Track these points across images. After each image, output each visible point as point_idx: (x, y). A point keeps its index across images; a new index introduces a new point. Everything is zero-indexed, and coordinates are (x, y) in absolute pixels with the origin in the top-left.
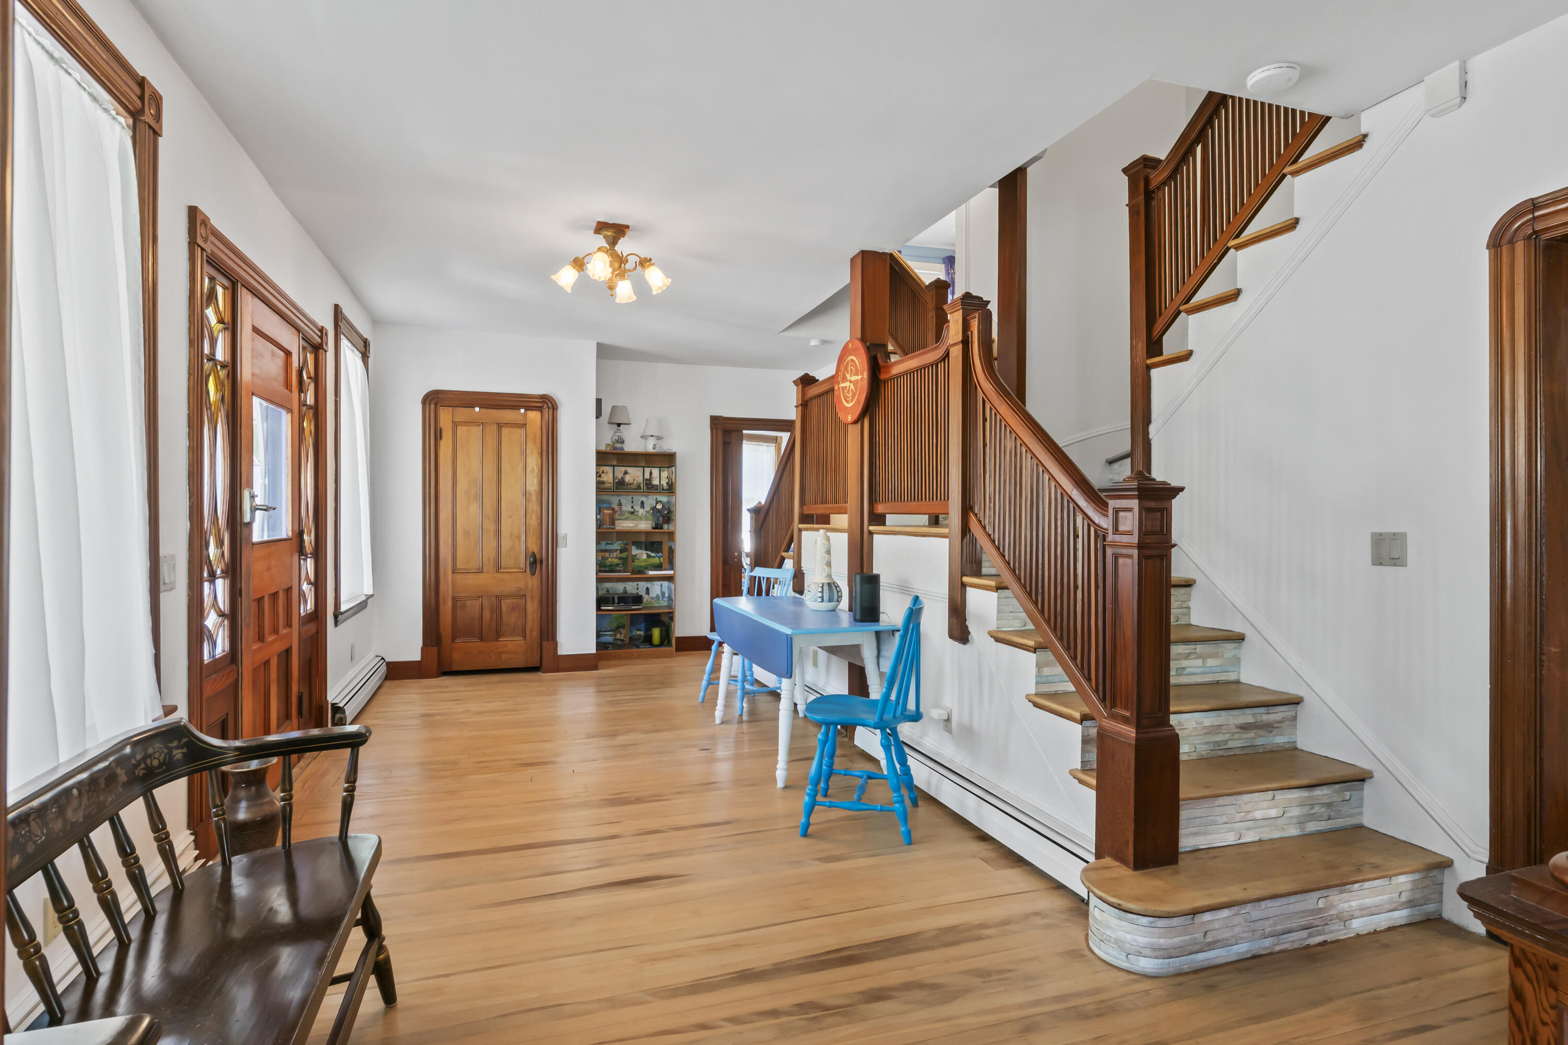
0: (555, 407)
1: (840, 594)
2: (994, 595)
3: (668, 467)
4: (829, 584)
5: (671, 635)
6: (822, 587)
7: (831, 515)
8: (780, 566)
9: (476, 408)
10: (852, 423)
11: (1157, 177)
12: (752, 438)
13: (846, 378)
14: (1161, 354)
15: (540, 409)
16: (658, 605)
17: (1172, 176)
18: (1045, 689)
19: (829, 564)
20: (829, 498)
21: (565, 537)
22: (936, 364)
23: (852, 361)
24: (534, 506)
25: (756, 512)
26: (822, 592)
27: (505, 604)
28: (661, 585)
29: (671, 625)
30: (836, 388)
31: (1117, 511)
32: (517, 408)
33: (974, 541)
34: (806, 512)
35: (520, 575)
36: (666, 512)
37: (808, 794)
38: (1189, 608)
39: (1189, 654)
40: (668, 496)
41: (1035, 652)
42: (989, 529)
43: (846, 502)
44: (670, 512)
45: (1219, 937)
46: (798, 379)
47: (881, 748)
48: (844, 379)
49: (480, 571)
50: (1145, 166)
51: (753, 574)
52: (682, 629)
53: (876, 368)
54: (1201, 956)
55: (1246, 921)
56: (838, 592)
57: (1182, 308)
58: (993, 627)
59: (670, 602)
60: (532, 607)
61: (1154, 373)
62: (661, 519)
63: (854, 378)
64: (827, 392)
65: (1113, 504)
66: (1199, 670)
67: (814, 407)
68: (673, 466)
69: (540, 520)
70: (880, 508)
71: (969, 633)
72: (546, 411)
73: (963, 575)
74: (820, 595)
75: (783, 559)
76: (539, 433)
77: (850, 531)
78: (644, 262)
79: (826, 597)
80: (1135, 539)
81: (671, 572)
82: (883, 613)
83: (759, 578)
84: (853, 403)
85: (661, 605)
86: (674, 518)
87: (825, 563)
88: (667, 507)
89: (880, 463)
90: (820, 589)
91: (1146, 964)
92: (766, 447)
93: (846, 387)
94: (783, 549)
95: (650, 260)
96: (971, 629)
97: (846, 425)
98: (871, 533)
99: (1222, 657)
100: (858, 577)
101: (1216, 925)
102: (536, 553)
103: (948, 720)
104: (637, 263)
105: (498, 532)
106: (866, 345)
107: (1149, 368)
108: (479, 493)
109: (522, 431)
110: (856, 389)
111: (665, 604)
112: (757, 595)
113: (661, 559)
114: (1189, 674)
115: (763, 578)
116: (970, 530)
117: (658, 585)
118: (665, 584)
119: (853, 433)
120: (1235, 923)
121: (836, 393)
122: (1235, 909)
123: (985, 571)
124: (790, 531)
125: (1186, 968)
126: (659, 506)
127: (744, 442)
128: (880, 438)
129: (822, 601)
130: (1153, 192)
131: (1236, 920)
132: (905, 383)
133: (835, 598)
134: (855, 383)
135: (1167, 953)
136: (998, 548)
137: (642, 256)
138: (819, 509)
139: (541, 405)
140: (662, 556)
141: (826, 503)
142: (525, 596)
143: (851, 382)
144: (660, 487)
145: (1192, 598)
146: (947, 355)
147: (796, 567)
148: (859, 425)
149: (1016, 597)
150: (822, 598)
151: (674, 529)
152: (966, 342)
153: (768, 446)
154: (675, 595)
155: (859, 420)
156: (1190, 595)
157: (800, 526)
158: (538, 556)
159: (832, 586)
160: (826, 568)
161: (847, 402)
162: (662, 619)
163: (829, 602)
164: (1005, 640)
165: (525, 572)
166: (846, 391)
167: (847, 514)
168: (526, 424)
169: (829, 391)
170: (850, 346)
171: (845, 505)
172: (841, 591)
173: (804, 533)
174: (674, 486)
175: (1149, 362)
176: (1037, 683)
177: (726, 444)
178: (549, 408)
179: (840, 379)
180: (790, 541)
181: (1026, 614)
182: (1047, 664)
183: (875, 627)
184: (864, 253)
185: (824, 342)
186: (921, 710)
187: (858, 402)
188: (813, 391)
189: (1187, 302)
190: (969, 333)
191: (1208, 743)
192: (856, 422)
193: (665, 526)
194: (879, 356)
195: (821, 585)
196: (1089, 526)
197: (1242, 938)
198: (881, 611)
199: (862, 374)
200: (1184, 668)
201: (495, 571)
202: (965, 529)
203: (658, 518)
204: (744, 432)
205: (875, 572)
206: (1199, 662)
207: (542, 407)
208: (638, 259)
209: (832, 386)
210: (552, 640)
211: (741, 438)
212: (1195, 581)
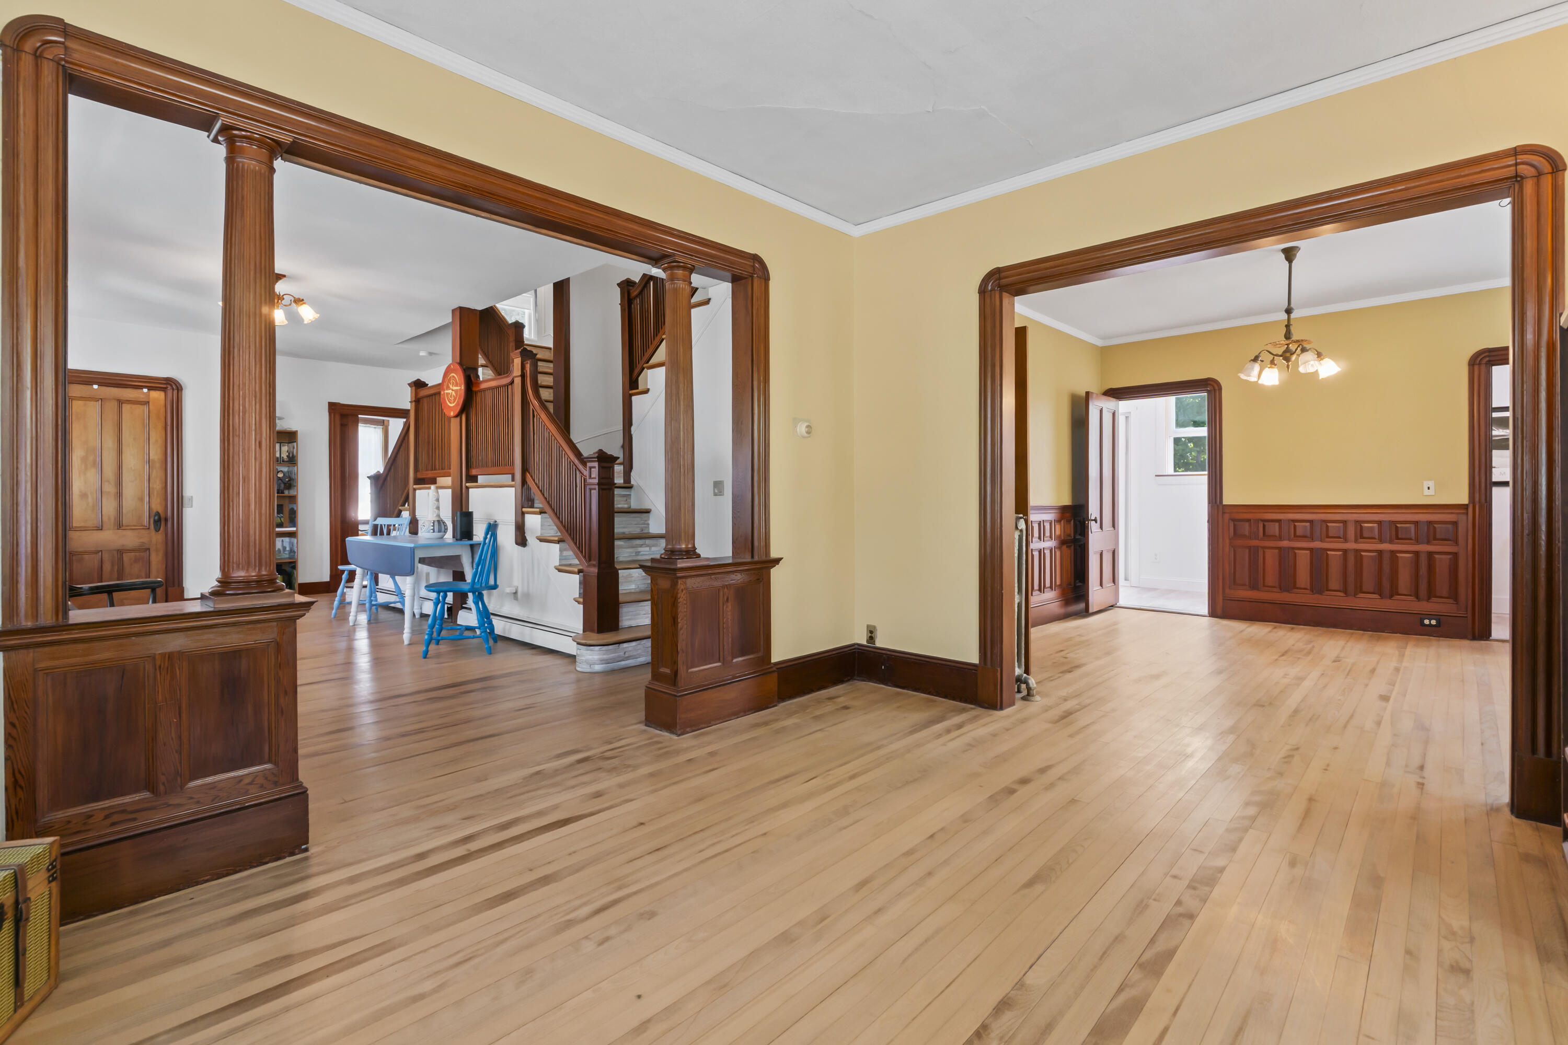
0: (180, 388)
1: (446, 527)
2: (539, 517)
3: (288, 443)
4: (438, 521)
5: (294, 581)
6: (434, 523)
7: (438, 478)
8: (399, 515)
9: (94, 386)
10: (454, 417)
11: (634, 293)
12: (367, 422)
13: (449, 387)
14: (638, 388)
15: (164, 390)
16: (280, 557)
17: (641, 292)
18: (564, 562)
19: (438, 508)
20: (437, 467)
21: (191, 499)
22: (507, 385)
23: (453, 376)
24: (157, 474)
25: (377, 480)
26: (433, 526)
27: (127, 558)
28: (283, 541)
29: (294, 573)
30: (442, 393)
31: (591, 468)
32: (141, 387)
33: (529, 489)
34: (420, 476)
35: (143, 531)
36: (287, 480)
37: (427, 634)
38: (648, 524)
39: (642, 545)
40: (288, 466)
41: (559, 543)
42: (537, 481)
43: (450, 469)
44: (291, 479)
45: (631, 655)
46: (412, 382)
47: (473, 604)
48: (448, 388)
49: (100, 528)
50: (628, 285)
51: (376, 523)
52: (306, 575)
53: (470, 381)
54: (623, 663)
55: (644, 647)
56: (445, 526)
57: (645, 365)
58: (539, 534)
59: (292, 554)
60: (157, 560)
61: (634, 398)
62: (282, 486)
63: (455, 388)
64: (435, 394)
65: (589, 464)
66: (647, 553)
67: (425, 404)
68: (295, 442)
69: (164, 485)
70: (474, 472)
71: (527, 540)
72: (170, 392)
73: (522, 507)
74: (432, 528)
75: (400, 511)
76: (163, 410)
77: (453, 488)
78: (298, 301)
79: (436, 529)
80: (596, 481)
81: (294, 529)
82: (475, 535)
83: (381, 525)
84: (454, 404)
85: (283, 557)
86: (294, 484)
87: (435, 507)
88: (287, 475)
89: (473, 443)
90: (432, 524)
91: (598, 668)
92: (374, 429)
93: (449, 393)
94: (400, 504)
95: (303, 300)
96: (527, 538)
97: (450, 418)
98: (468, 488)
99: (659, 546)
100: (459, 514)
101: (630, 649)
102: (160, 512)
103: (516, 593)
104: (292, 301)
105: (119, 495)
106: (463, 368)
107: (631, 395)
108: (98, 460)
109: (145, 408)
110: (457, 395)
111: (287, 556)
112: (380, 535)
113: (282, 519)
114: (642, 555)
115: (385, 525)
116: (527, 482)
117: (279, 541)
118: (287, 540)
119: (455, 423)
120: (638, 648)
121: (442, 396)
122: (638, 642)
123: (536, 505)
124: (407, 489)
125: (616, 668)
126: (280, 475)
127: (359, 424)
128: (473, 428)
129: (434, 532)
130: (632, 300)
131: (639, 647)
132: (489, 395)
133: (443, 529)
134: (456, 391)
135: (607, 662)
136: (541, 491)
137: (297, 297)
138: (430, 474)
139: (165, 386)
140: (282, 517)
141: (435, 470)
142: (149, 549)
143: (452, 390)
144: (280, 458)
145: (650, 519)
146: (512, 382)
147: (411, 515)
148: (458, 419)
149: (550, 517)
150: (433, 530)
151: (295, 493)
152: (523, 376)
153: (375, 428)
154: (297, 547)
155: (459, 415)
156: (649, 518)
157: (415, 486)
158: (162, 515)
159: (440, 523)
160: (436, 511)
161: (451, 403)
162: (283, 568)
163: (439, 532)
164: (545, 540)
165: (149, 529)
166: (449, 396)
167: (450, 476)
168: (149, 402)
169: (437, 392)
170: (452, 367)
171: (449, 470)
172: (446, 525)
173: (417, 492)
174: (296, 458)
175: (630, 392)
176: (560, 559)
177: (344, 426)
178: (173, 389)
179: (445, 387)
180: (407, 499)
181: (557, 527)
182: (566, 550)
183: (471, 542)
184: (461, 308)
185: (431, 354)
186: (498, 583)
187: (457, 404)
188: (423, 392)
189: (648, 362)
190: (525, 371)
191: (645, 584)
192: (456, 416)
193: (286, 492)
194: (472, 375)
195: (433, 522)
196: (581, 476)
197: (642, 655)
198: (474, 533)
199: (460, 386)
200: (639, 552)
201: (117, 528)
202: (524, 482)
203: (280, 484)
204: (359, 416)
205: (470, 511)
206: (647, 549)
207: (166, 388)
208: (293, 299)
209: (439, 390)
210: (179, 586)
211: (356, 422)
212: (651, 510)
